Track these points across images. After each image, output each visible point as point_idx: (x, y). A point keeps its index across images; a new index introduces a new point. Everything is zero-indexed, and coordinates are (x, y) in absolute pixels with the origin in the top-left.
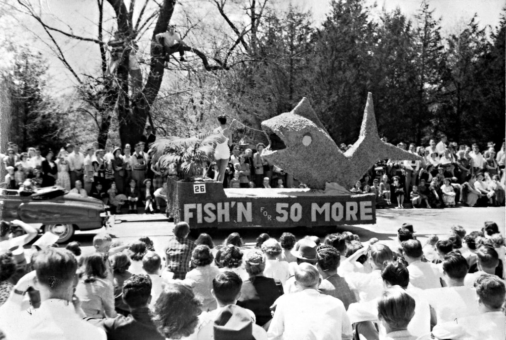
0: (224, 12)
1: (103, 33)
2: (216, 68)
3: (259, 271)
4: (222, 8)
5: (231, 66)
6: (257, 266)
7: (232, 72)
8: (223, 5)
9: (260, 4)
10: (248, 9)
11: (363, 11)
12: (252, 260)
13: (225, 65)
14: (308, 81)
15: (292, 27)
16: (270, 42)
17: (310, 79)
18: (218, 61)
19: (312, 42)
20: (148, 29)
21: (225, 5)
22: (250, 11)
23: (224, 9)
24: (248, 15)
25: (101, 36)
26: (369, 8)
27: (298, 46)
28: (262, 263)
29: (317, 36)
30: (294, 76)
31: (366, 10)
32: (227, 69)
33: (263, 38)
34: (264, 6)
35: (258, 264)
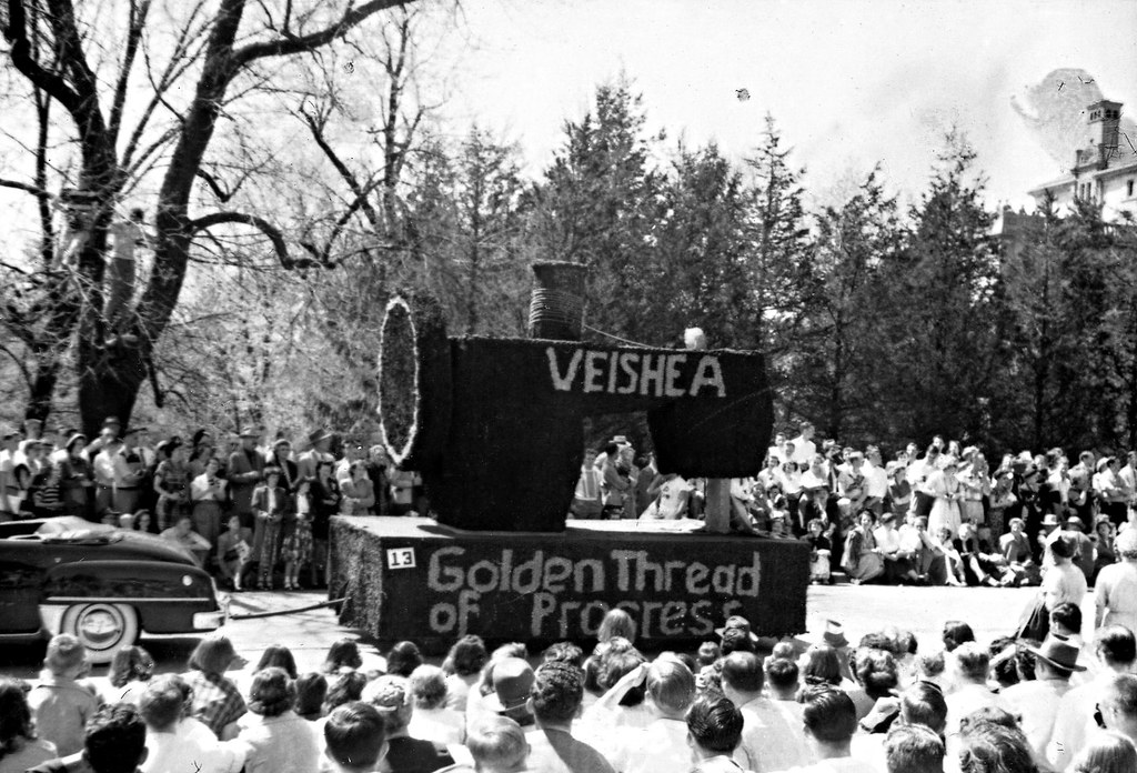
0: (325, 139)
1: (49, 172)
2: (304, 263)
3: (396, 724)
4: (321, 130)
5: (339, 261)
6: (392, 714)
7: (341, 274)
8: (322, 123)
9: (406, 121)
10: (378, 131)
11: (635, 148)
12: (382, 699)
13: (326, 257)
15: (477, 175)
16: (427, 207)
18: (311, 248)
19: (520, 210)
20: (151, 168)
21: (328, 125)
22: (382, 137)
23: (324, 132)
24: (380, 145)
25: (41, 180)
26: (650, 143)
27: (490, 218)
28: (403, 706)
29: (533, 198)
30: (479, 285)
31: (642, 145)
32: (331, 266)
33: (411, 197)
34: (415, 126)
35: (394, 708)
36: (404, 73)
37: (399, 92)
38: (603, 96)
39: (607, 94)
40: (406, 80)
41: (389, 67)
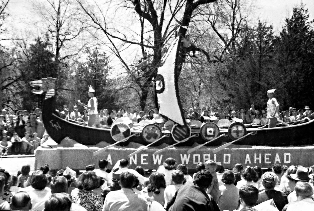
0: (215, 28)
2: (215, 61)
3: (271, 186)
4: (214, 25)
5: (224, 60)
7: (223, 65)
8: (214, 24)
9: (237, 22)
10: (230, 25)
11: (306, 25)
12: (267, 179)
13: (220, 59)
14: (271, 69)
15: (261, 36)
16: (245, 46)
17: (272, 68)
18: (216, 57)
19: (273, 45)
20: (170, 37)
21: (216, 24)
22: (231, 27)
23: (215, 26)
24: (230, 29)
26: (310, 23)
27: (264, 47)
29: (277, 41)
30: (262, 66)
31: (308, 24)
32: (222, 62)
33: (241, 43)
34: (240, 23)
35: (271, 182)
36: (237, 8)
37: (235, 14)
38: (295, 10)
39: (296, 10)
40: (237, 10)
41: (232, 7)
